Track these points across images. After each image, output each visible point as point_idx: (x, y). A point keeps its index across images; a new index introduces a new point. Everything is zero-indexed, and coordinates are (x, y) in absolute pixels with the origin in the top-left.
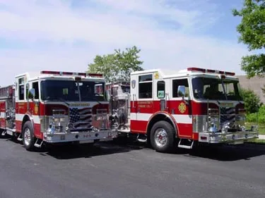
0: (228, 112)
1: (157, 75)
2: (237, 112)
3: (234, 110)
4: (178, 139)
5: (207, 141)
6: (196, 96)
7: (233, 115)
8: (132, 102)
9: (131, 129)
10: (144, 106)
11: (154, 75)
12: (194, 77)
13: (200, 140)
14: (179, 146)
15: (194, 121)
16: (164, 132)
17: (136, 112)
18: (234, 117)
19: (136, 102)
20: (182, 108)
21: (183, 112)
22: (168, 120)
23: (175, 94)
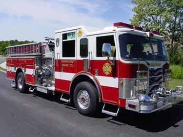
0: (155, 74)
1: (80, 32)
2: (164, 73)
3: (162, 71)
4: (102, 104)
5: (137, 110)
6: (123, 55)
7: (160, 76)
8: (56, 60)
9: (56, 87)
10: (67, 65)
11: (77, 32)
12: (122, 33)
13: (127, 108)
14: (103, 111)
15: (121, 84)
16: (87, 94)
17: (60, 71)
18: (161, 78)
19: (60, 61)
20: (107, 69)
21: (107, 73)
22: (91, 81)
23: (99, 53)
